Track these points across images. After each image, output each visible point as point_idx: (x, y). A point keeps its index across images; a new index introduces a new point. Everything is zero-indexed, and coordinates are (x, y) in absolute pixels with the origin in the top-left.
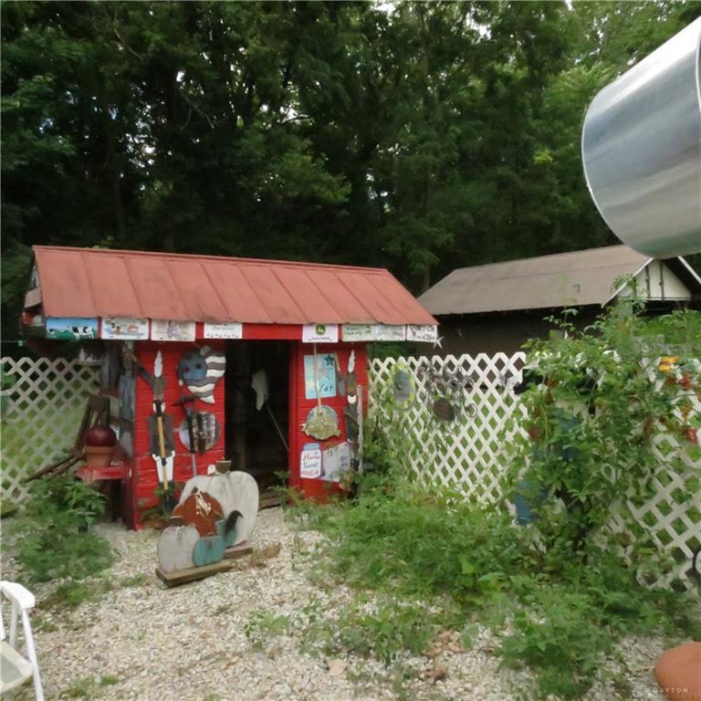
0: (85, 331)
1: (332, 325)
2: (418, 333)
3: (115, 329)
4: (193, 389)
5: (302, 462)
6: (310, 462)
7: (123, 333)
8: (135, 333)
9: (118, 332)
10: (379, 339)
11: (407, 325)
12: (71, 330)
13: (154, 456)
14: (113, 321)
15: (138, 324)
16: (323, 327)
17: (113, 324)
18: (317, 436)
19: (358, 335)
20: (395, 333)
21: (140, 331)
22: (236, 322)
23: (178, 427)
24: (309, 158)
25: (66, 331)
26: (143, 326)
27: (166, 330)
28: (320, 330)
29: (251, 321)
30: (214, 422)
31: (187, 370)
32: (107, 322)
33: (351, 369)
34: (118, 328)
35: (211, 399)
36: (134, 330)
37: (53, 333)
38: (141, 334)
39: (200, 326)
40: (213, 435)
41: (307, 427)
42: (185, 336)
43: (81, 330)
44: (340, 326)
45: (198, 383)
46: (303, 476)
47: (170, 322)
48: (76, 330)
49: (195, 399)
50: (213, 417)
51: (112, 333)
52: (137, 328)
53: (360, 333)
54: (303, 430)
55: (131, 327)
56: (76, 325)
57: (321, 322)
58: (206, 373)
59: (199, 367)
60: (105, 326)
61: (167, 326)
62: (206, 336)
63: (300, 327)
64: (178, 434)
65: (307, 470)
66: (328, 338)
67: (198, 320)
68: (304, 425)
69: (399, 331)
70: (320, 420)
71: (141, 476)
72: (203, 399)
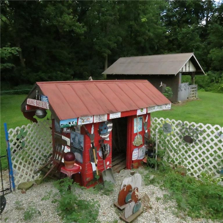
0: (73, 123)
1: (145, 108)
2: (167, 107)
3: (83, 121)
4: (103, 137)
5: (133, 155)
6: (135, 155)
7: (85, 122)
8: (88, 121)
9: (83, 122)
10: (156, 110)
11: (163, 105)
12: (68, 124)
13: (91, 162)
14: (82, 118)
15: (90, 118)
16: (142, 109)
17: (82, 119)
18: (137, 145)
19: (151, 110)
20: (161, 108)
21: (90, 120)
22: (120, 112)
23: (98, 151)
24: (72, 17)
25: (66, 124)
26: (91, 118)
27: (98, 118)
28: (142, 110)
29: (123, 111)
30: (109, 147)
31: (102, 130)
32: (80, 119)
33: (146, 121)
34: (84, 120)
35: (108, 139)
36: (88, 120)
37: (62, 126)
38: (91, 121)
39: (108, 115)
40: (109, 151)
41: (134, 143)
42: (104, 119)
43: (71, 123)
44: (147, 108)
45: (105, 134)
46: (133, 159)
47: (100, 115)
48: (70, 123)
49: (103, 140)
50: (108, 145)
51: (82, 122)
52: (89, 119)
53: (152, 109)
54: (133, 144)
55: (88, 119)
56: (70, 122)
57: (142, 108)
58: (107, 131)
59: (105, 128)
60: (79, 120)
61: (99, 117)
62: (110, 118)
63: (137, 110)
64: (98, 153)
65: (134, 157)
66: (144, 113)
67: (108, 113)
68: (133, 142)
69: (162, 107)
70: (138, 140)
71: (87, 170)
72: (106, 139)
